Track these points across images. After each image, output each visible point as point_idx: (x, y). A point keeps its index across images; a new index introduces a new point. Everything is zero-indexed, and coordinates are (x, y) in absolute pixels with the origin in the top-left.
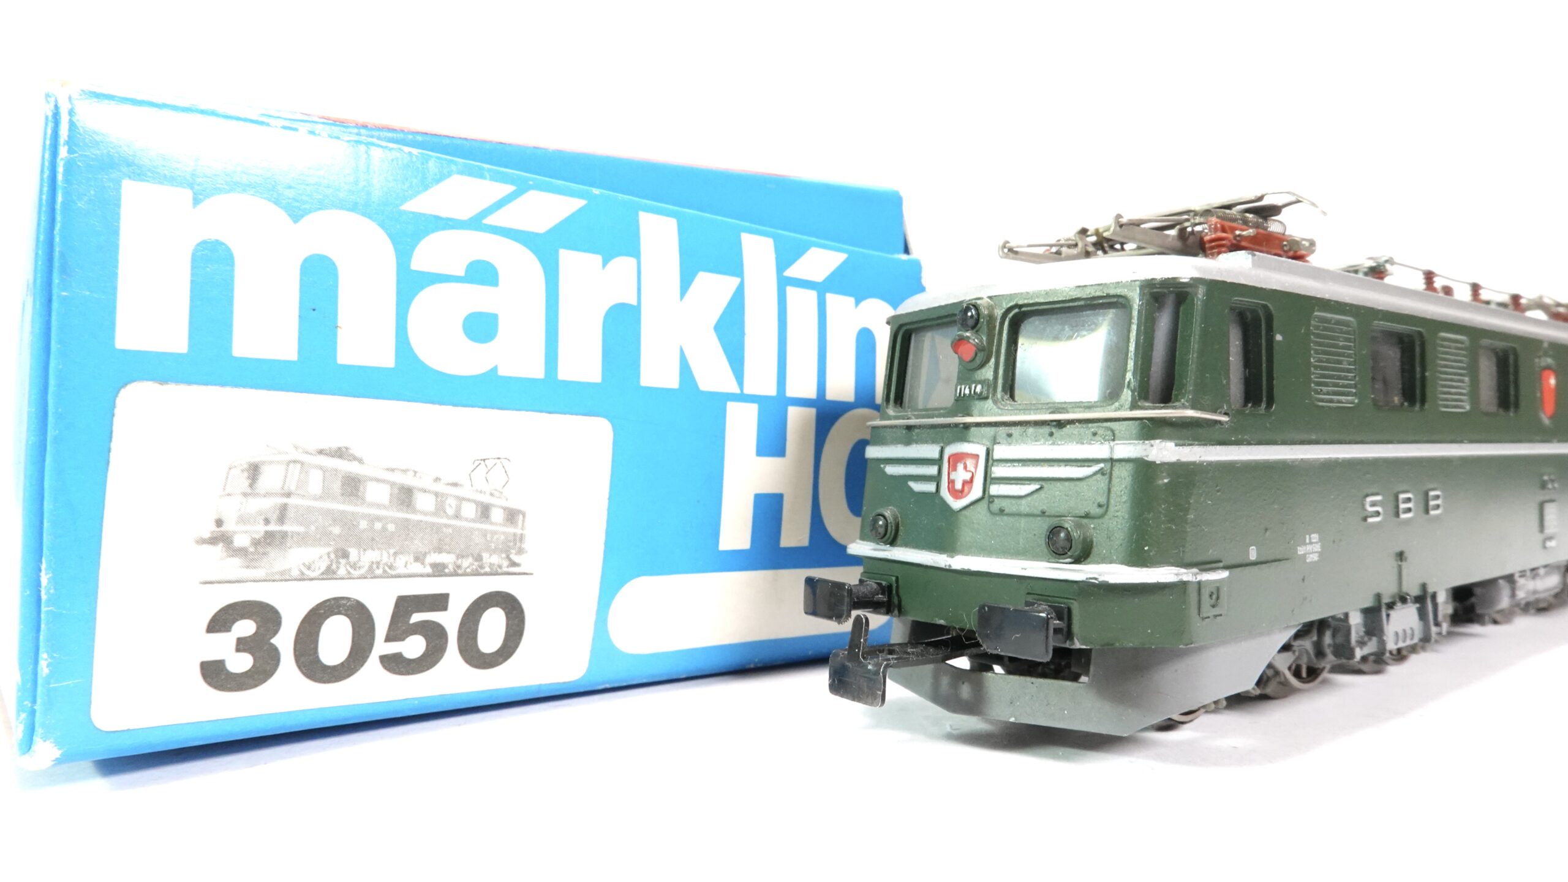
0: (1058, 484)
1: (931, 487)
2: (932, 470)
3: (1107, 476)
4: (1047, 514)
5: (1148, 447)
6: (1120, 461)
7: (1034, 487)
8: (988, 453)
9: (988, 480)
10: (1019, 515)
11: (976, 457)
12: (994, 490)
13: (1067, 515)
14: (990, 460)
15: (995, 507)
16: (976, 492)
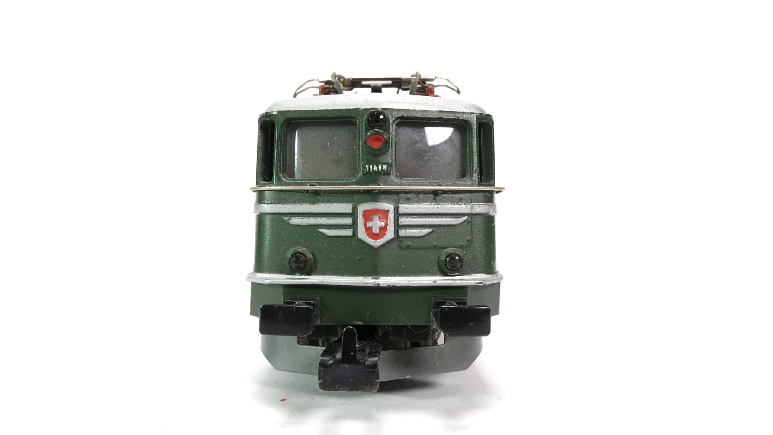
0: (442, 228)
1: (348, 232)
2: (349, 221)
3: (470, 224)
4: (437, 247)
5: (489, 206)
6: (477, 214)
7: (427, 231)
8: (396, 209)
9: (398, 227)
10: (419, 248)
11: (387, 212)
12: (403, 233)
13: (449, 246)
14: (398, 215)
15: (403, 245)
16: (390, 234)
